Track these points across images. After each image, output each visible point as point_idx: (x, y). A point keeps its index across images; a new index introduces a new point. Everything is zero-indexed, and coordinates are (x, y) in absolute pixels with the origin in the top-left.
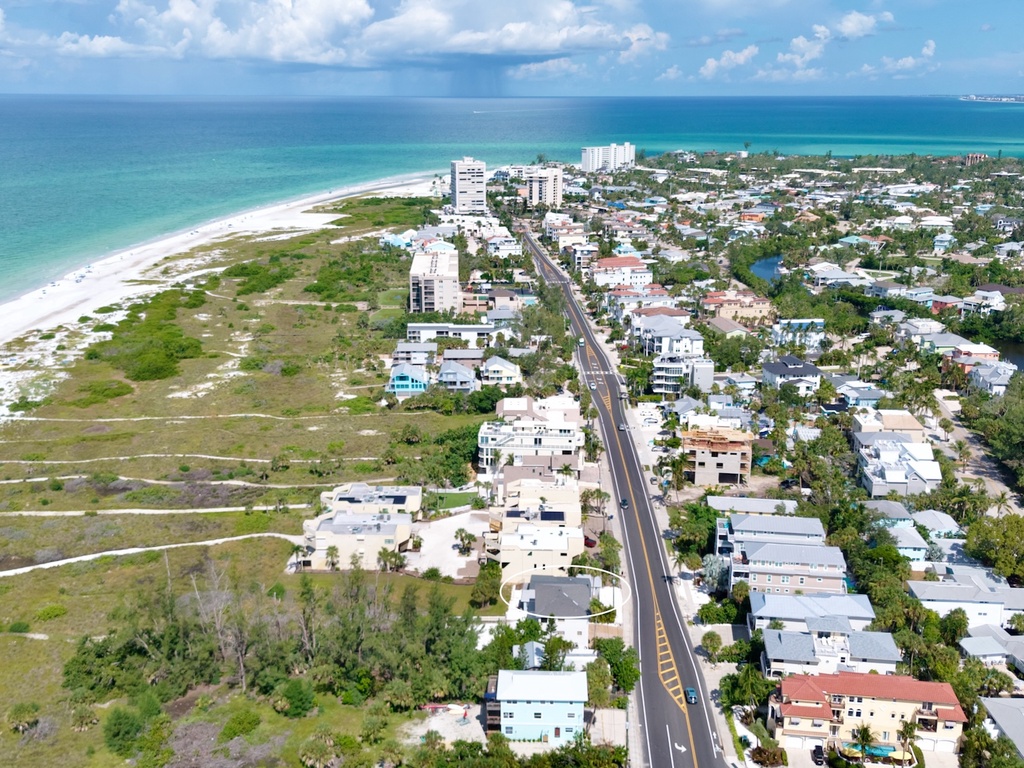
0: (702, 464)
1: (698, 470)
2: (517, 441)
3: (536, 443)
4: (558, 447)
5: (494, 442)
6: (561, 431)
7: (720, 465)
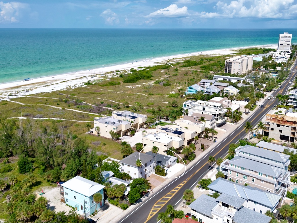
0: (272, 129)
1: (270, 132)
2: (196, 108)
3: (203, 109)
4: (210, 112)
5: (188, 107)
6: (214, 106)
7: (281, 131)
